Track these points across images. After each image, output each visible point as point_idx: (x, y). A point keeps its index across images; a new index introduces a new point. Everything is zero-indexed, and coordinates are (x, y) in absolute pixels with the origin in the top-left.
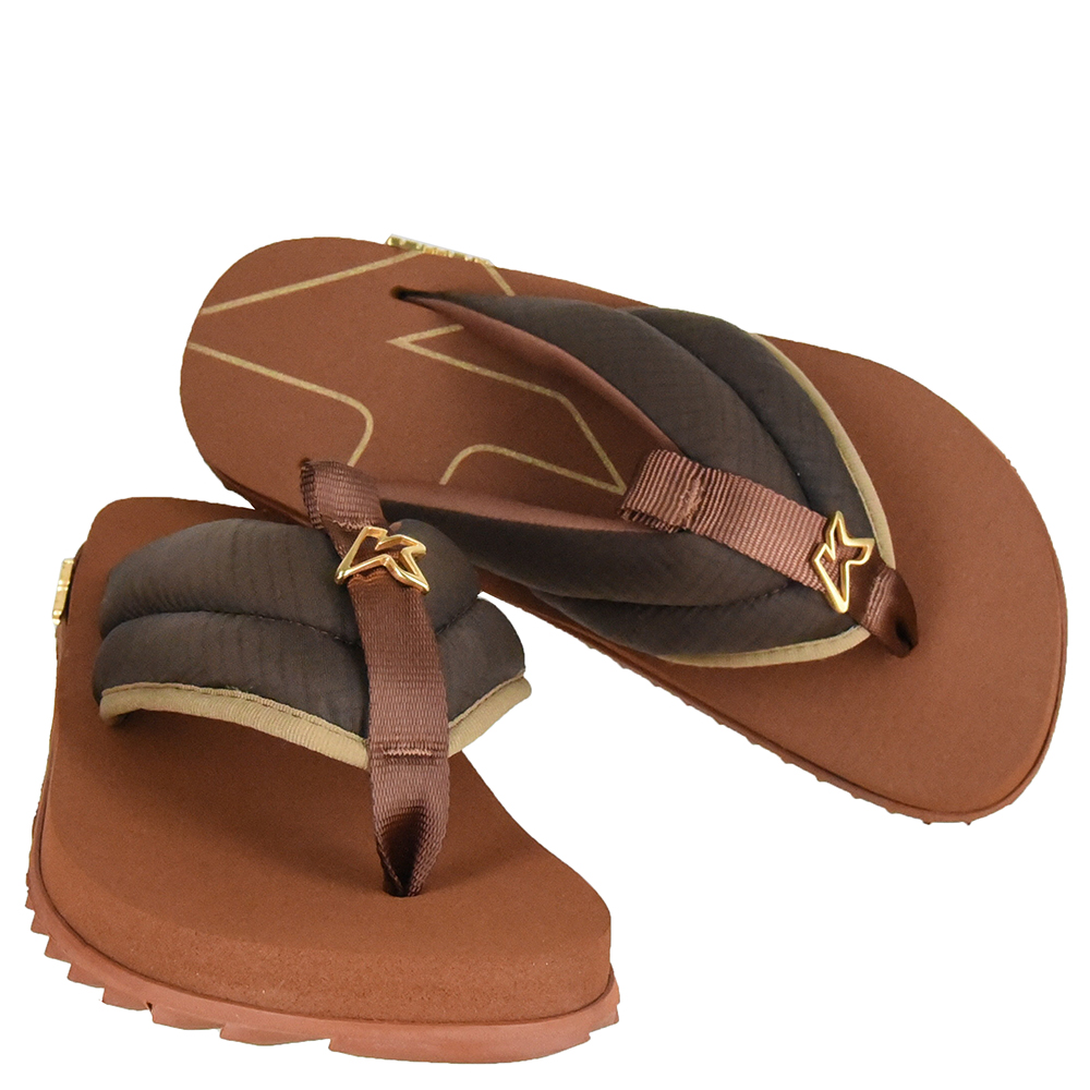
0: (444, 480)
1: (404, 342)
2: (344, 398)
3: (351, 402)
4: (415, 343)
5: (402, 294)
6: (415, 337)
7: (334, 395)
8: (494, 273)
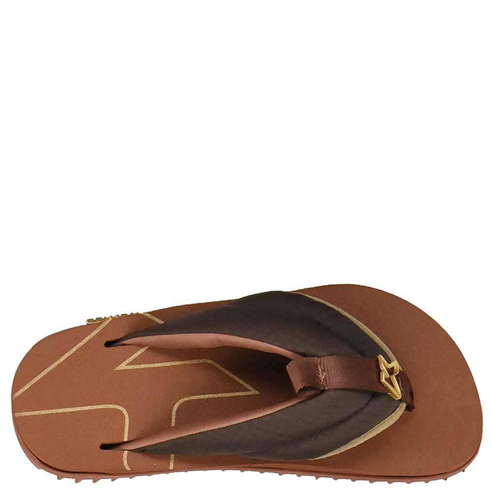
0: (173, 424)
1: (123, 366)
2: (106, 406)
3: (111, 406)
4: (128, 364)
5: (108, 344)
6: (127, 361)
8: (148, 315)
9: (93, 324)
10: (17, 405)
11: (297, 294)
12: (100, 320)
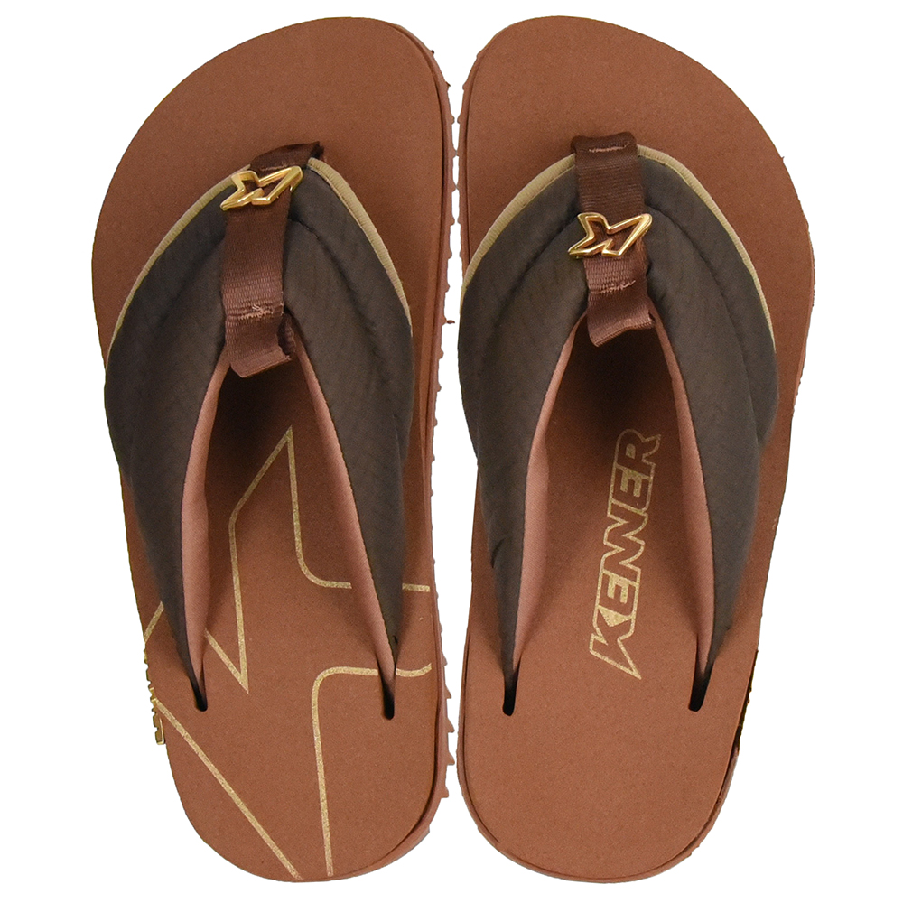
0: (348, 585)
1: (242, 677)
2: (315, 708)
3: (315, 699)
4: (239, 668)
5: (202, 704)
6: (233, 670)
7: (315, 717)
8: (149, 631)
9: (165, 733)
10: (313, 873)
11: (111, 358)
12: (158, 719)
